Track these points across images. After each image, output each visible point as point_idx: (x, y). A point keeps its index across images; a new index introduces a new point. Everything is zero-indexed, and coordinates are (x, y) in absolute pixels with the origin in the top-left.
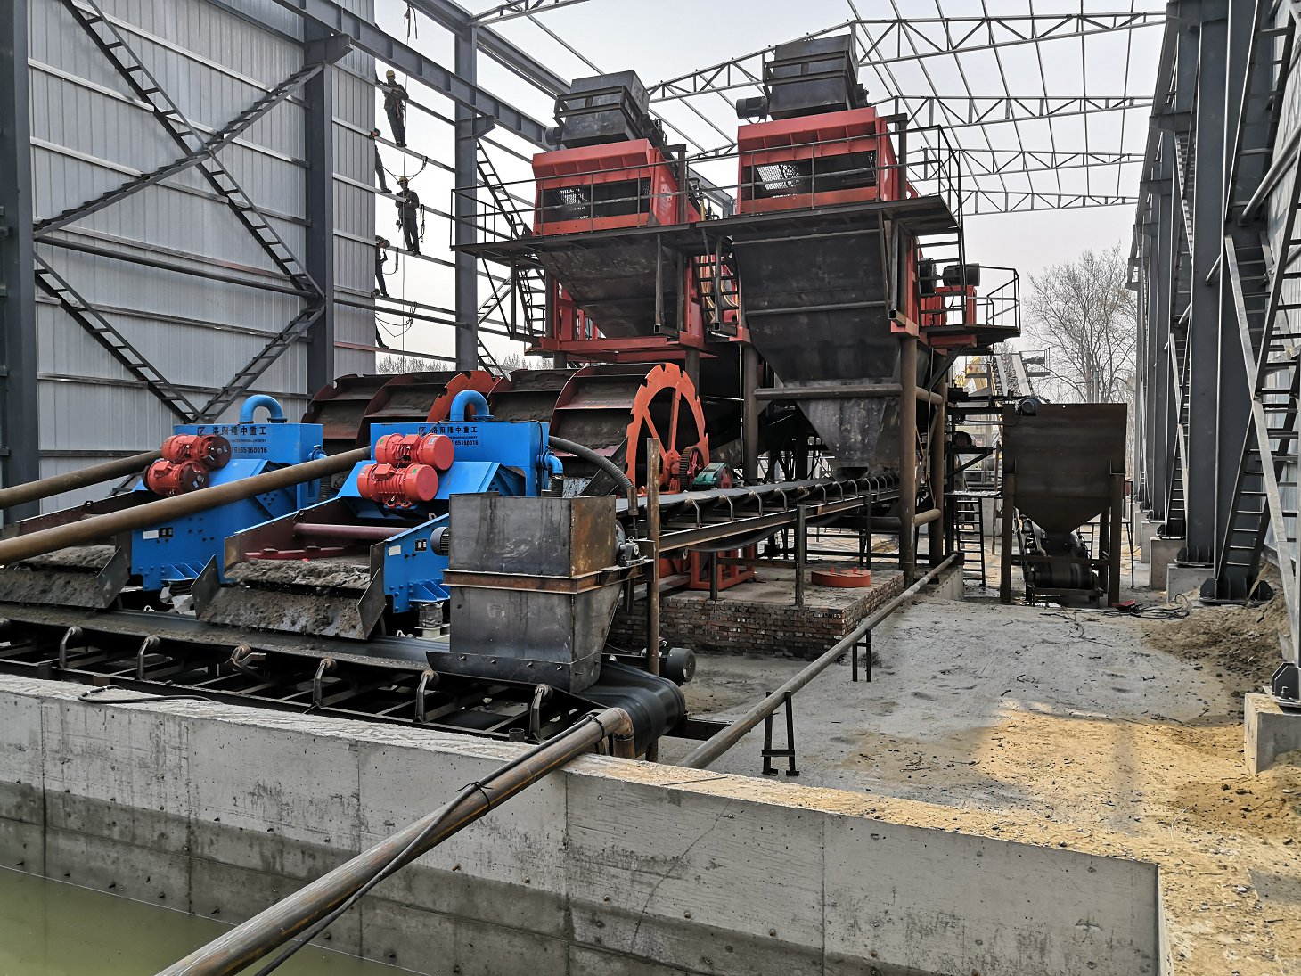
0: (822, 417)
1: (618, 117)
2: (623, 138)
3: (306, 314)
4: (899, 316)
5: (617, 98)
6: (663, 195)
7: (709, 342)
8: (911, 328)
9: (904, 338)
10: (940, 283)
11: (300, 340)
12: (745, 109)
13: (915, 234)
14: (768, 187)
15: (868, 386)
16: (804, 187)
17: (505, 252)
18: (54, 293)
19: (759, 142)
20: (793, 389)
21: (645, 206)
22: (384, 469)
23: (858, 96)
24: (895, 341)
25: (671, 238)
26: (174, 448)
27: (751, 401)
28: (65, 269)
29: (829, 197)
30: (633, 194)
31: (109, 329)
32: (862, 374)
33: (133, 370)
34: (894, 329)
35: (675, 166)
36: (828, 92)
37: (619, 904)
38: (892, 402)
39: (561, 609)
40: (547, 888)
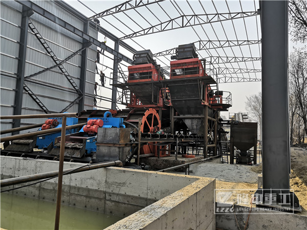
0: (188, 123)
1: (146, 59)
2: (147, 63)
3: (78, 98)
4: (203, 101)
5: (146, 55)
6: (155, 76)
7: (165, 106)
8: (206, 103)
9: (205, 106)
10: (214, 95)
11: (77, 103)
12: (172, 58)
13: (209, 84)
14: (177, 74)
15: (197, 116)
16: (186, 74)
17: (121, 86)
18: (27, 91)
19: (174, 64)
20: (181, 116)
21: (151, 77)
22: (88, 126)
23: (196, 56)
24: (203, 106)
25: (155, 84)
26: (48, 122)
27: (173, 119)
28: (29, 86)
29: (189, 76)
30: (148, 75)
31: (37, 99)
32: (196, 113)
33: (41, 107)
34: (202, 104)
35: (158, 68)
36: (189, 55)
37: (114, 192)
38: (202, 120)
39: (117, 150)
40: (102, 190)
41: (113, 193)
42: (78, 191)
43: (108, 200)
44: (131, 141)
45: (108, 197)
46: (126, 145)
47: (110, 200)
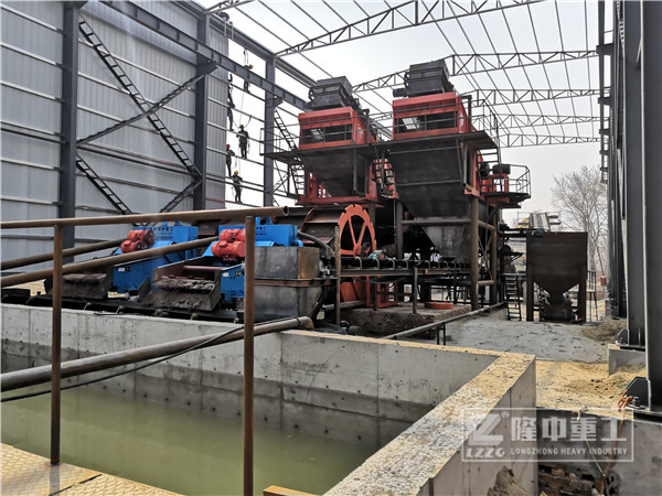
0: (434, 234)
1: (337, 96)
2: (340, 106)
3: (193, 184)
4: (467, 186)
5: (337, 88)
6: (358, 134)
7: (381, 200)
8: (475, 192)
9: (472, 197)
10: (491, 173)
11: (190, 195)
12: (396, 93)
13: (479, 149)
14: (408, 128)
15: (455, 220)
16: (430, 127)
17: (285, 157)
18: (84, 171)
19: (402, 107)
21: (349, 136)
22: (223, 243)
23: (449, 87)
24: (467, 198)
25: (360, 150)
26: (133, 235)
27: (399, 226)
28: (88, 160)
29: (435, 132)
30: (343, 131)
31: (106, 187)
32: (452, 214)
33: (116, 205)
34: (466, 192)
35: (363, 117)
36: (434, 85)
37: (302, 383)
38: (467, 227)
39: (293, 293)
40: (274, 379)
41: (300, 387)
42: (221, 382)
43: (288, 401)
44: (321, 274)
45: (287, 395)
46: (312, 282)
47: (293, 401)
